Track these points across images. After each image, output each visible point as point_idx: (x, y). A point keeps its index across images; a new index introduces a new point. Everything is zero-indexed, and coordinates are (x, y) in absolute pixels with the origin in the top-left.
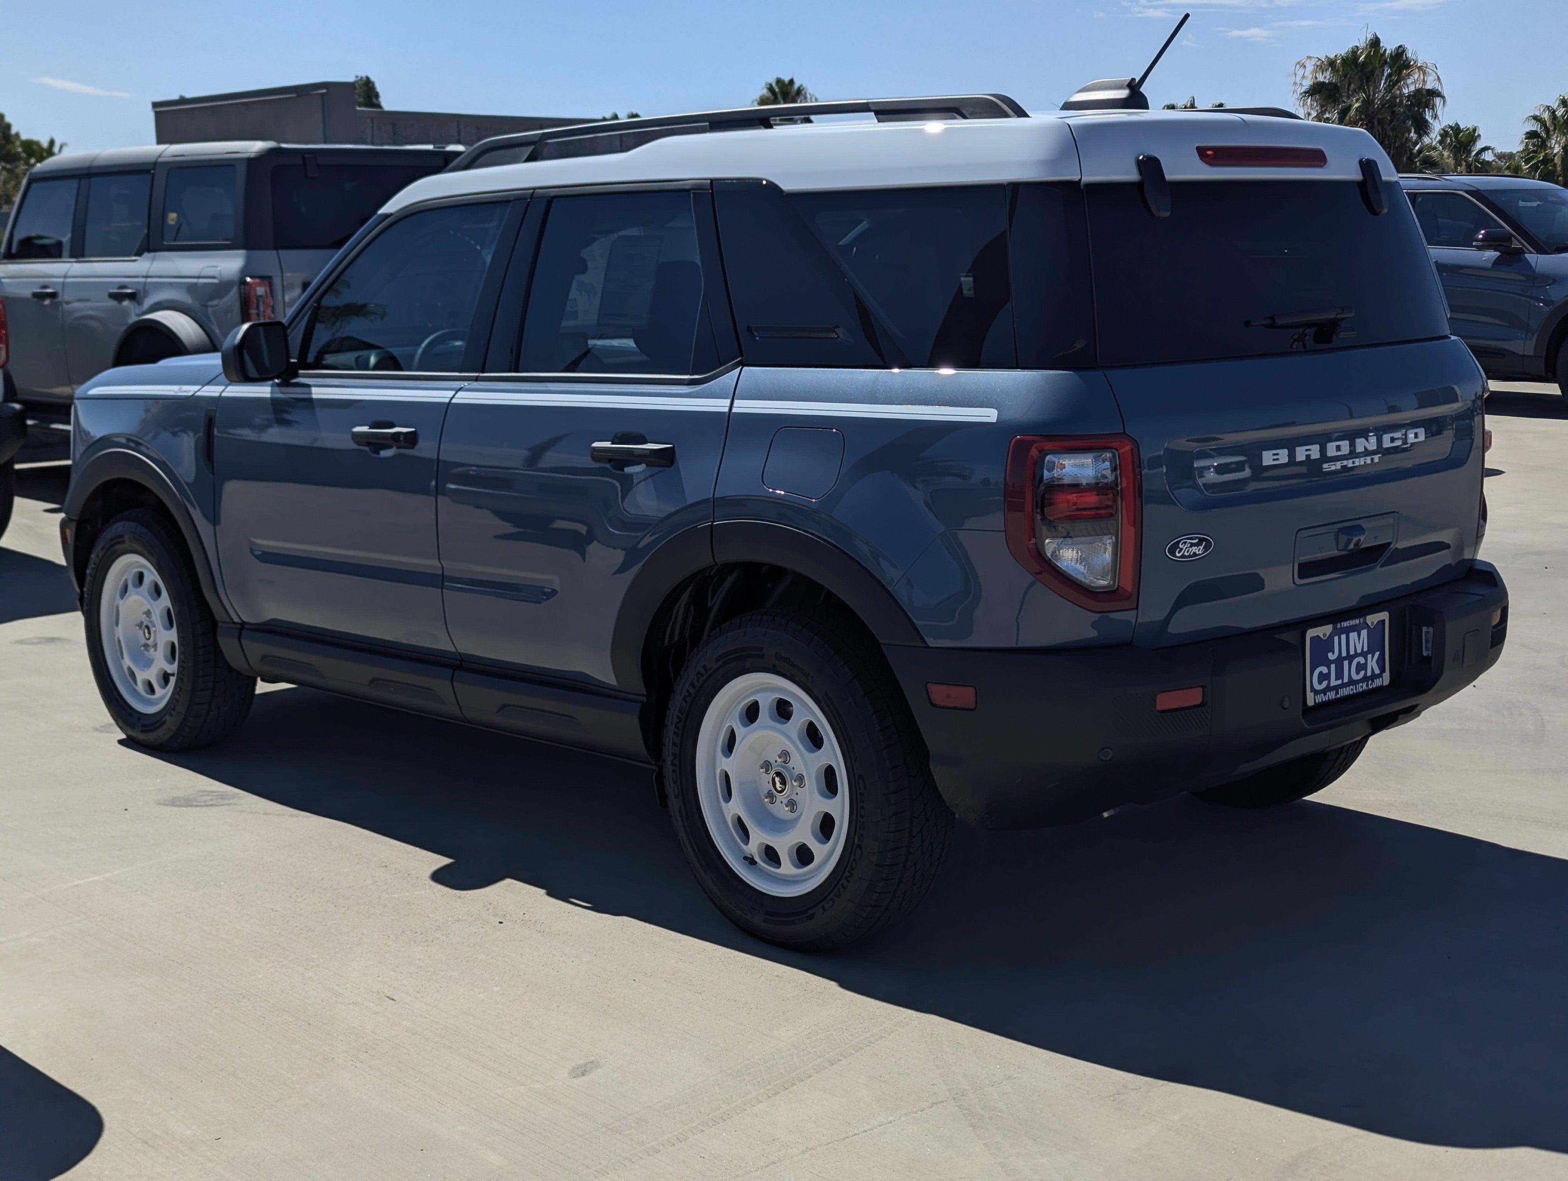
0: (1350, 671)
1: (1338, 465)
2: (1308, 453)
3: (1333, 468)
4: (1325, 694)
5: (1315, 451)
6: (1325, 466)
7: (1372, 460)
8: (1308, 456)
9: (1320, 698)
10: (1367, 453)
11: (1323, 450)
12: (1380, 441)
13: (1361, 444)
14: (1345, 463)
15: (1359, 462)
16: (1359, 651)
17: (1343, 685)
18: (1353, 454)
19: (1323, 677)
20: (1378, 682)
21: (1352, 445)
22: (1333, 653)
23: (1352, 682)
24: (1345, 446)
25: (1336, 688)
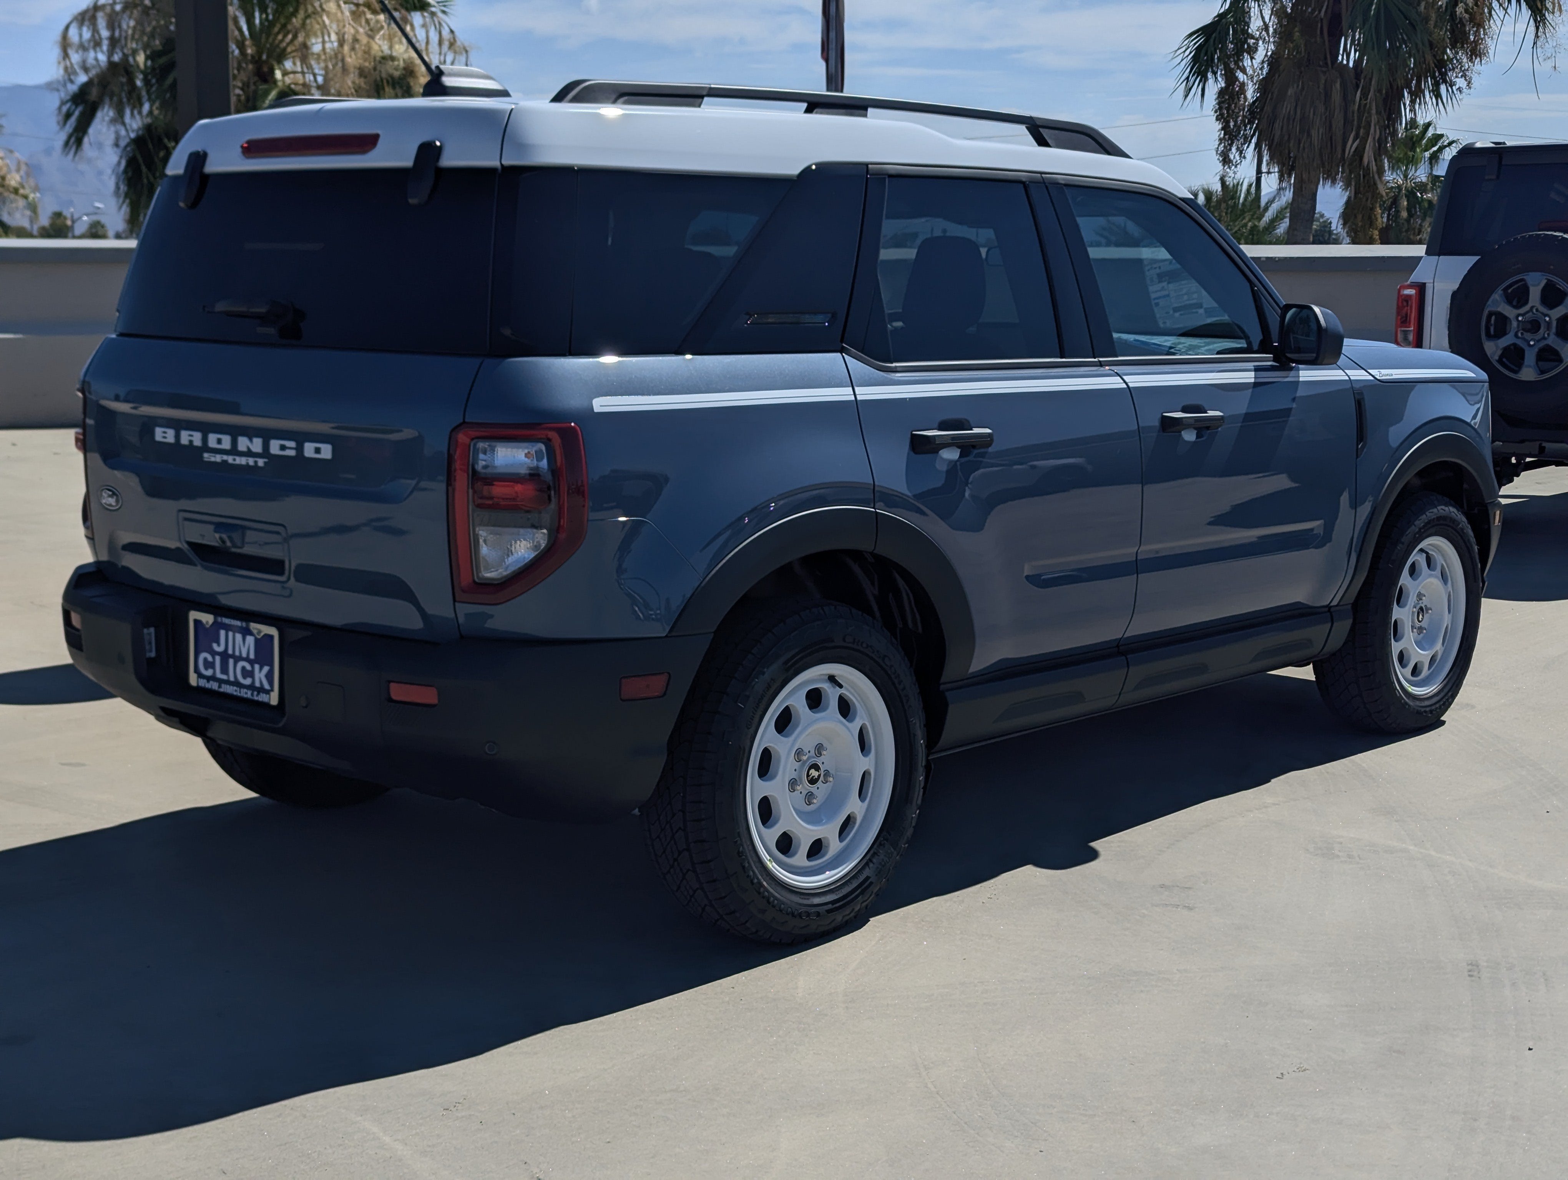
0: (235, 671)
1: (218, 458)
2: (191, 438)
3: (213, 459)
4: (208, 681)
5: (197, 439)
6: (206, 455)
7: (256, 462)
8: (191, 442)
9: (203, 683)
10: (249, 453)
11: (205, 440)
12: (266, 446)
13: (243, 443)
14: (225, 457)
15: (241, 461)
16: (244, 655)
17: (228, 682)
18: (234, 451)
19: (209, 665)
20: (263, 698)
21: (234, 443)
22: (219, 645)
23: (236, 683)
24: (226, 443)
25: (221, 682)
